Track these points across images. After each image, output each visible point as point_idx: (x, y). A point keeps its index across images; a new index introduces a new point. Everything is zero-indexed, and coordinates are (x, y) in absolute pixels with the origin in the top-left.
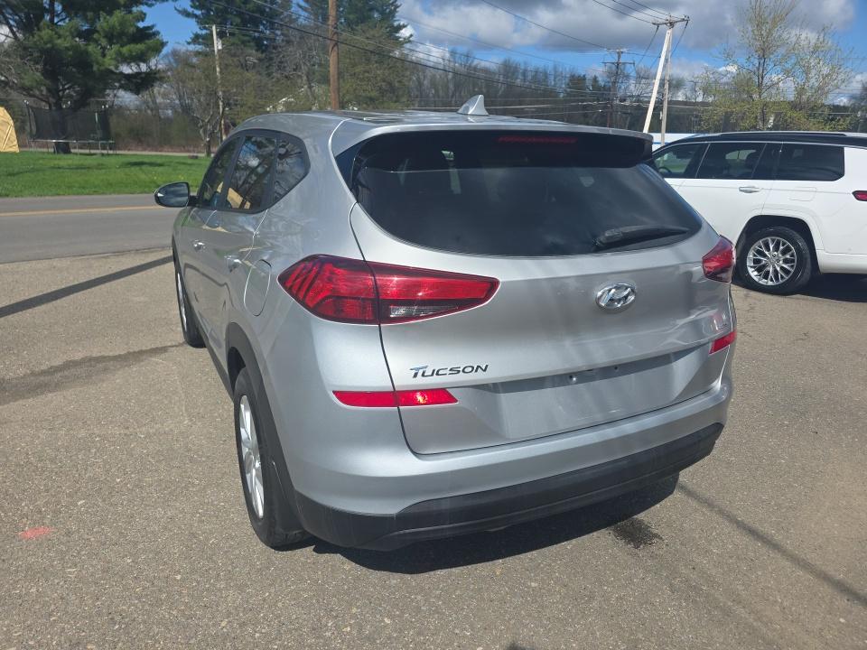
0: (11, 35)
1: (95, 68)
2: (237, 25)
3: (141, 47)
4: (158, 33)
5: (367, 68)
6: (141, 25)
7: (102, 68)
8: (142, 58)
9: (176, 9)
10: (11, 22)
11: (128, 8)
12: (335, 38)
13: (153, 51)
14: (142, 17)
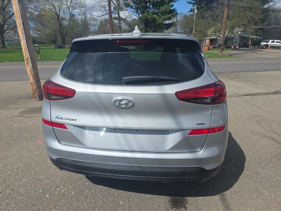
0: (138, 16)
1: (157, 23)
2: (205, 4)
3: (170, 15)
4: (176, 10)
5: (244, 13)
6: (172, 8)
7: (158, 23)
8: (169, 19)
9: (186, 2)
10: (139, 12)
11: (168, 4)
12: (228, 4)
13: (173, 16)
14: (172, 6)
